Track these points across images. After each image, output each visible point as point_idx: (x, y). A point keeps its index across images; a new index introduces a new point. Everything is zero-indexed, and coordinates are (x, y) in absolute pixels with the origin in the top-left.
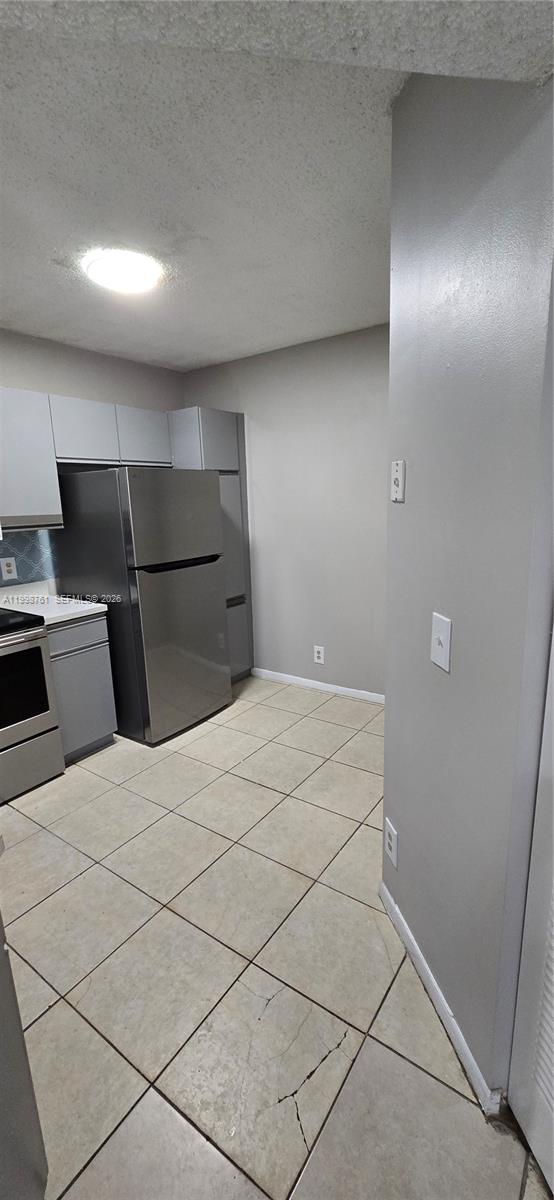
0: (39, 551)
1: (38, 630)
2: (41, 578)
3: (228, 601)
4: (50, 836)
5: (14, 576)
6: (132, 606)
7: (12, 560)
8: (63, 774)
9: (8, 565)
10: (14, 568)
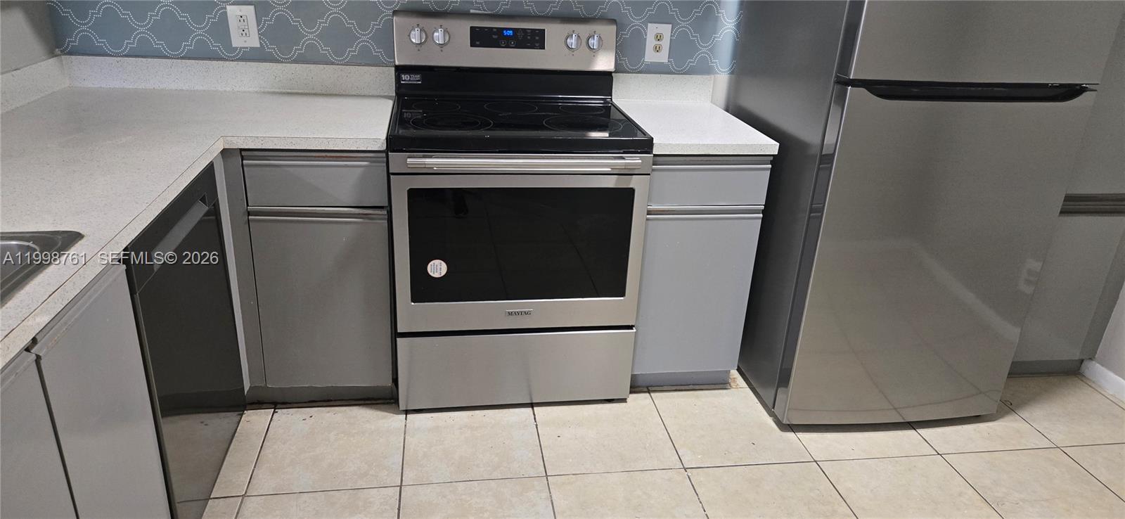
0: (716, 19)
1: (634, 160)
2: (704, 69)
3: (1068, 198)
4: (545, 494)
5: (663, 57)
6: (822, 156)
7: (666, 29)
8: (624, 400)
9: (659, 37)
10: (665, 43)
